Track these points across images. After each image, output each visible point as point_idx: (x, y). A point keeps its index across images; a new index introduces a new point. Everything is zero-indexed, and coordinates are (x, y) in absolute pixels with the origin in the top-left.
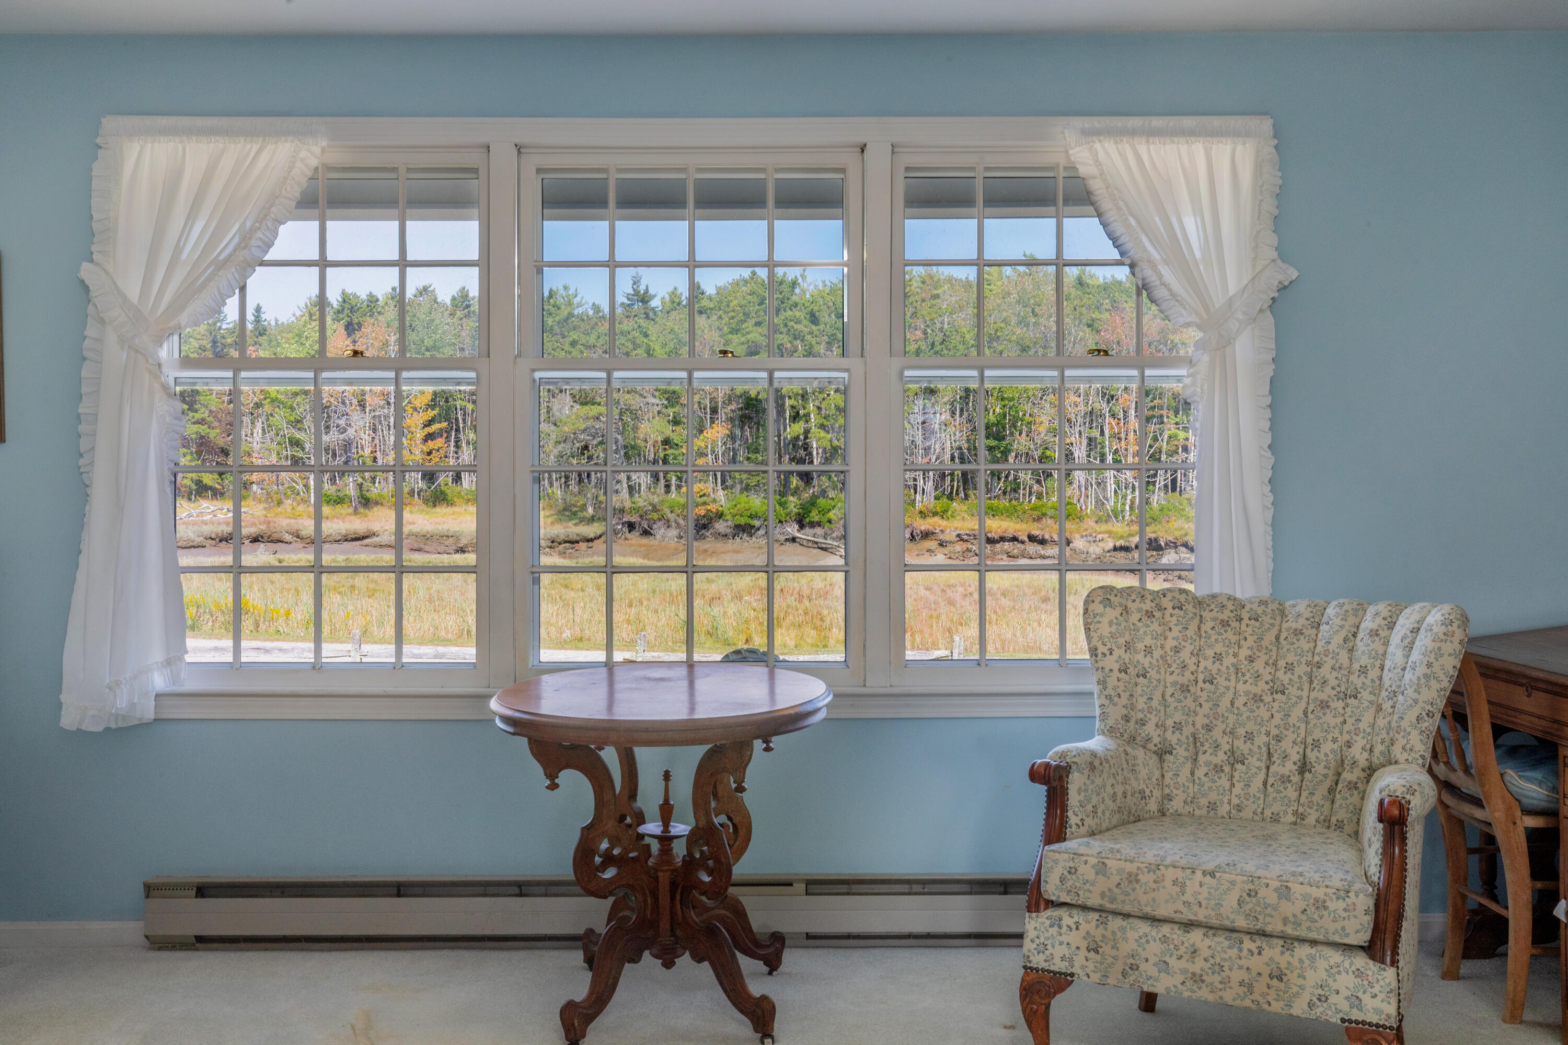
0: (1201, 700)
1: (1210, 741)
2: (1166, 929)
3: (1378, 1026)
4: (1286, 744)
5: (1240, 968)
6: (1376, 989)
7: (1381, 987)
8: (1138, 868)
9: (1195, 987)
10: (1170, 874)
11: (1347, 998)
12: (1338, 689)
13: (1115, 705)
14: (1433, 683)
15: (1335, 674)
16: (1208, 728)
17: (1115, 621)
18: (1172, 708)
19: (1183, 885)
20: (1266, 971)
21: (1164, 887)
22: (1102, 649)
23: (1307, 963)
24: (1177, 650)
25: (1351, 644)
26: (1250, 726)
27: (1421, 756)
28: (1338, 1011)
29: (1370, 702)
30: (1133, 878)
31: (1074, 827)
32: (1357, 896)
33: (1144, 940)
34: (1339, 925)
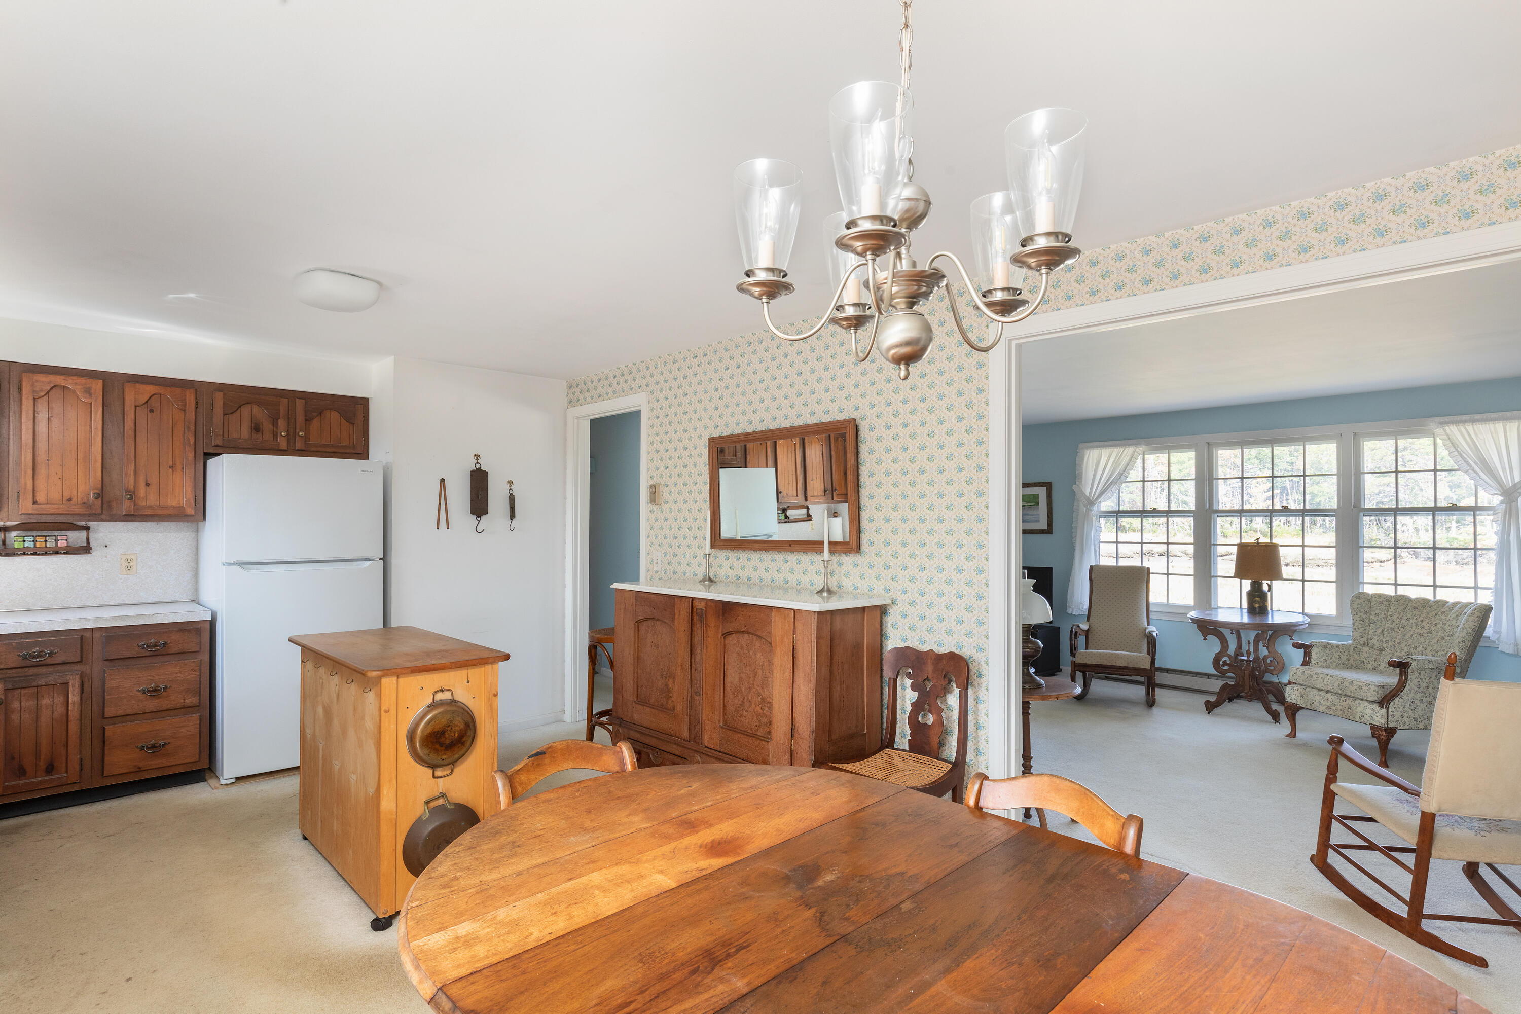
2: (1321, 693)
3: (1378, 726)
6: (1378, 715)
7: (1380, 714)
9: (1329, 710)
12: (1449, 634)
13: (1357, 632)
16: (1399, 643)
17: (1361, 603)
19: (1324, 680)
20: (1347, 707)
21: (1319, 680)
23: (1358, 705)
24: (1391, 616)
26: (1416, 644)
30: (1311, 676)
33: (1314, 695)
34: (1365, 694)
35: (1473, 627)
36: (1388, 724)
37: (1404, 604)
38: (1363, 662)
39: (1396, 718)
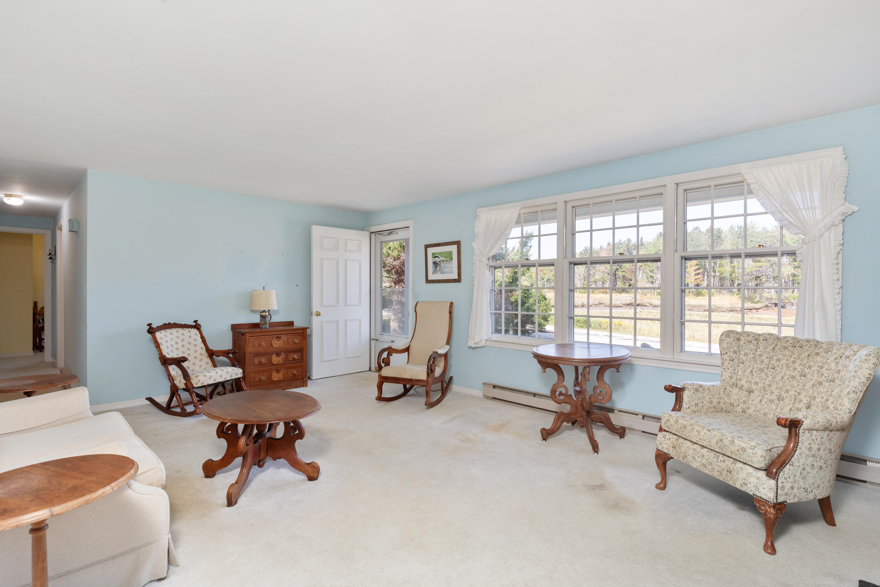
0: (768, 375)
1: (770, 390)
2: (696, 446)
3: (765, 500)
4: (802, 396)
5: (717, 465)
6: (765, 486)
7: (767, 486)
8: (687, 424)
9: (704, 468)
10: (696, 428)
11: (753, 486)
12: (828, 378)
13: (726, 372)
14: (857, 379)
15: (827, 372)
16: (770, 386)
17: (730, 343)
18: (755, 376)
19: (699, 432)
20: (726, 469)
21: (694, 432)
22: (723, 352)
23: (739, 470)
24: (760, 356)
25: (838, 361)
26: (788, 387)
27: (848, 408)
28: (752, 491)
29: (839, 384)
30: (685, 427)
31: (685, 409)
32: (758, 450)
33: (688, 448)
34: (750, 459)
35: (868, 376)
36: (777, 499)
37: (773, 343)
38: (732, 405)
39: (786, 491)
